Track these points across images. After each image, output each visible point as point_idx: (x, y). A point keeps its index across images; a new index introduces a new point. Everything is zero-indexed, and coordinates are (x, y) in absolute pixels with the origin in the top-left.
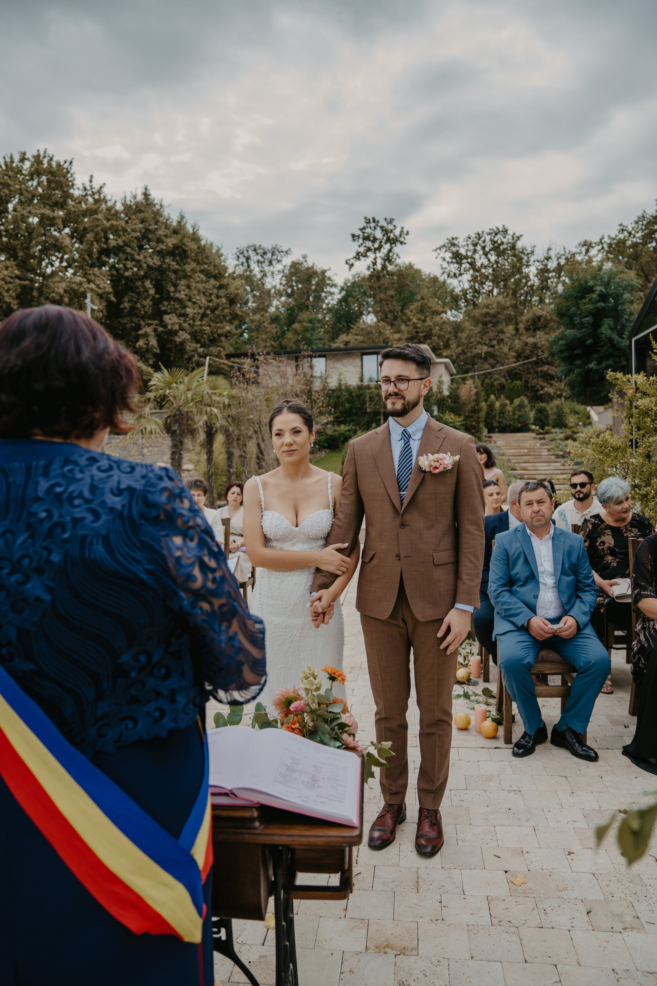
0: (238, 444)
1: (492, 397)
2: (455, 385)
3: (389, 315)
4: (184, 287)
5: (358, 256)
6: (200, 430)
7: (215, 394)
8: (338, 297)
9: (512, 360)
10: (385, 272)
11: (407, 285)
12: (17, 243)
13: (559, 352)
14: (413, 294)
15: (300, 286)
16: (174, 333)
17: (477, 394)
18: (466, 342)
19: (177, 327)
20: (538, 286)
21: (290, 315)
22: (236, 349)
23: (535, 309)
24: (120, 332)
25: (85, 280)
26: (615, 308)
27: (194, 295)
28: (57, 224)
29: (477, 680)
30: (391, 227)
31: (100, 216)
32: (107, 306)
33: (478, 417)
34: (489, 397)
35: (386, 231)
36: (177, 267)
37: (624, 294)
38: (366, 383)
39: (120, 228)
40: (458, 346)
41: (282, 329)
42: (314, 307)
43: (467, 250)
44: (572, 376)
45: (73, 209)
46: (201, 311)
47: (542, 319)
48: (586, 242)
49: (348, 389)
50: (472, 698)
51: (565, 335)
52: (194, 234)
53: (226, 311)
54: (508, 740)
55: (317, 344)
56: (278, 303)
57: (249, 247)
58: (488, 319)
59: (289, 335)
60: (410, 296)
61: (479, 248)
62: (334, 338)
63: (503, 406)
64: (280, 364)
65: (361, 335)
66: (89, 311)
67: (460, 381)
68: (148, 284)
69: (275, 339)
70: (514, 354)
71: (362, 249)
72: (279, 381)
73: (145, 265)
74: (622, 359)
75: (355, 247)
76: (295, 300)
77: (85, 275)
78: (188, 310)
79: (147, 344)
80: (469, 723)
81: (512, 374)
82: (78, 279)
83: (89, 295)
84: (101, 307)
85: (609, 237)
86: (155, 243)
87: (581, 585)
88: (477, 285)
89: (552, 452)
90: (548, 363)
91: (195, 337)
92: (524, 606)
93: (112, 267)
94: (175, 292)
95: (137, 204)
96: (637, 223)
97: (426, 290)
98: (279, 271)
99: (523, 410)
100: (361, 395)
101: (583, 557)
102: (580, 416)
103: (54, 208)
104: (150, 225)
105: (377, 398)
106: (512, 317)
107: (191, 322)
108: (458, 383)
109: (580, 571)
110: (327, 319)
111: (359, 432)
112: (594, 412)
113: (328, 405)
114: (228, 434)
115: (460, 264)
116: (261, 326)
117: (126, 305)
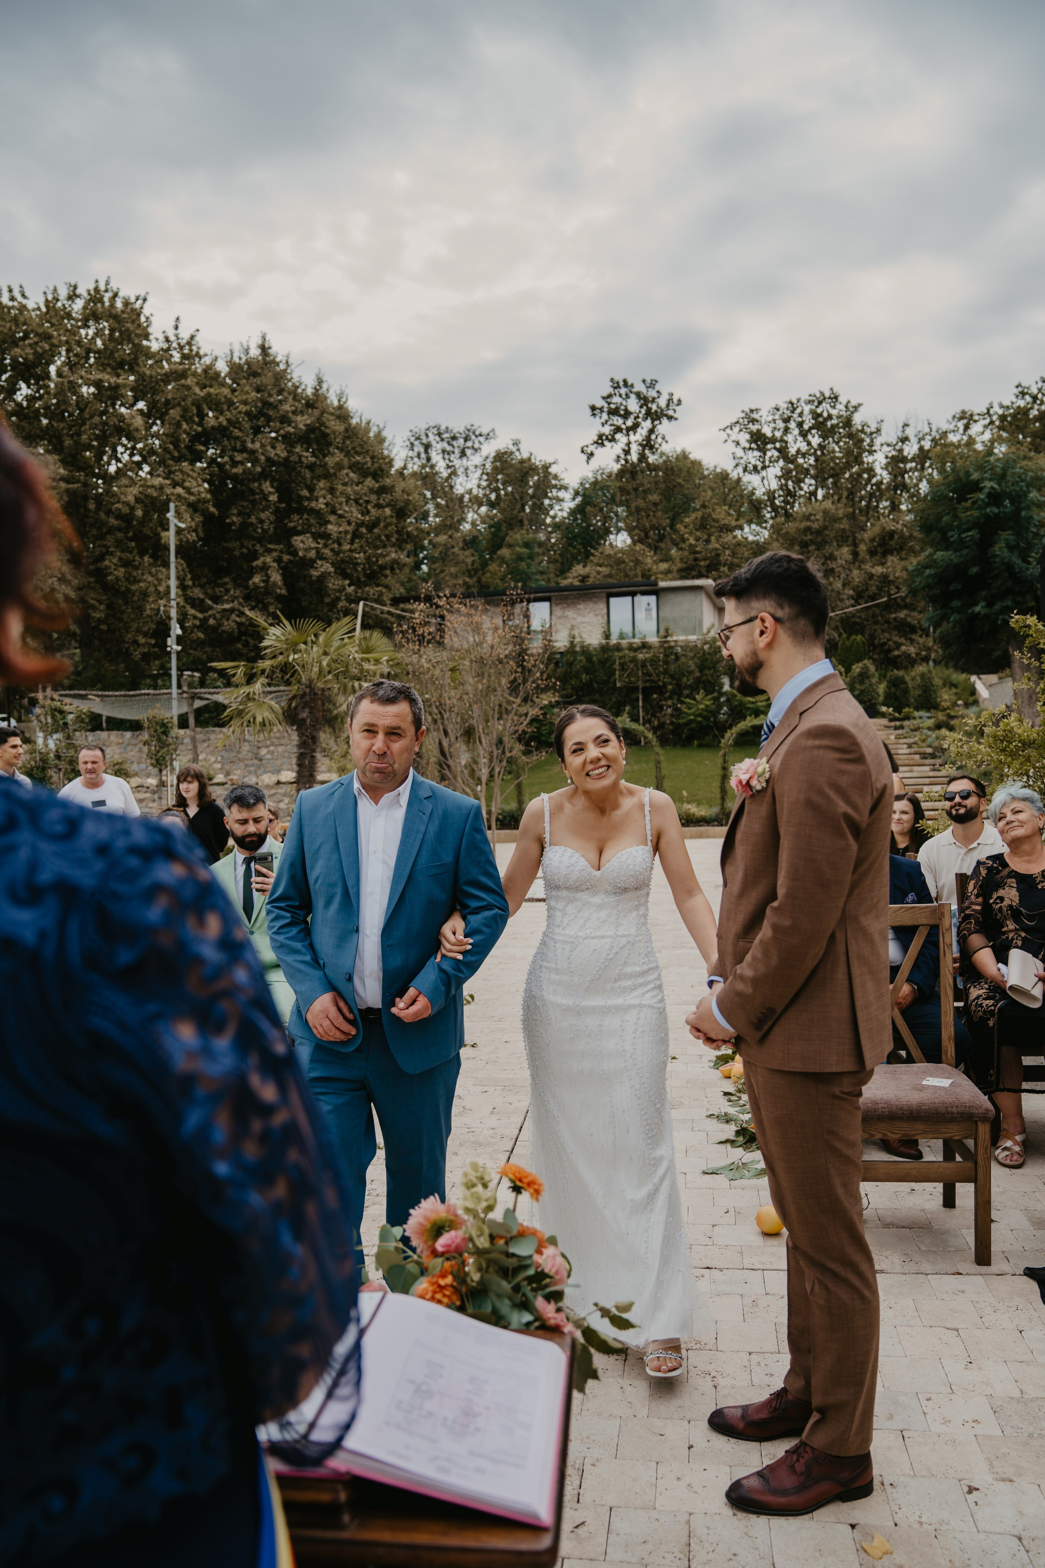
3: (651, 534)
4: (323, 492)
5: (601, 440)
7: (368, 661)
8: (569, 505)
9: (847, 603)
10: (644, 465)
11: (679, 484)
12: (62, 425)
13: (924, 588)
14: (689, 499)
15: (510, 489)
16: (310, 563)
19: (312, 554)
20: (889, 484)
21: (494, 535)
22: (408, 590)
23: (883, 520)
24: (225, 564)
25: (168, 482)
26: (1016, 515)
27: (341, 504)
28: (124, 396)
30: (652, 393)
31: (190, 381)
32: (204, 524)
35: (644, 400)
36: (313, 460)
37: (1029, 492)
38: (614, 640)
39: (223, 399)
41: (482, 557)
42: (531, 522)
43: (775, 429)
44: (945, 626)
45: (149, 372)
46: (351, 529)
47: (896, 537)
48: (963, 412)
49: (586, 651)
51: (935, 561)
52: (340, 407)
53: (392, 528)
55: (537, 580)
56: (476, 516)
57: (428, 429)
58: (809, 537)
59: (493, 567)
60: (684, 503)
61: (792, 425)
62: (563, 571)
64: (473, 611)
65: (606, 566)
66: (172, 530)
68: (267, 487)
69: (470, 573)
70: (851, 592)
71: (607, 430)
72: (471, 639)
73: (263, 458)
74: (1028, 598)
75: (596, 426)
76: (502, 511)
77: (169, 475)
78: (330, 527)
79: (266, 581)
81: (849, 625)
82: (158, 481)
83: (172, 506)
84: (194, 524)
85: (1002, 406)
86: (278, 424)
88: (791, 484)
89: (915, 749)
90: (906, 607)
91: (343, 568)
93: (212, 461)
94: (309, 499)
95: (250, 363)
97: (710, 493)
98: (476, 467)
99: (866, 681)
100: (607, 660)
102: (958, 691)
103: (120, 371)
104: (270, 395)
105: (632, 666)
106: (848, 533)
107: (336, 546)
110: (553, 540)
112: (982, 685)
113: (551, 677)
115: (764, 451)
116: (449, 553)
117: (235, 519)
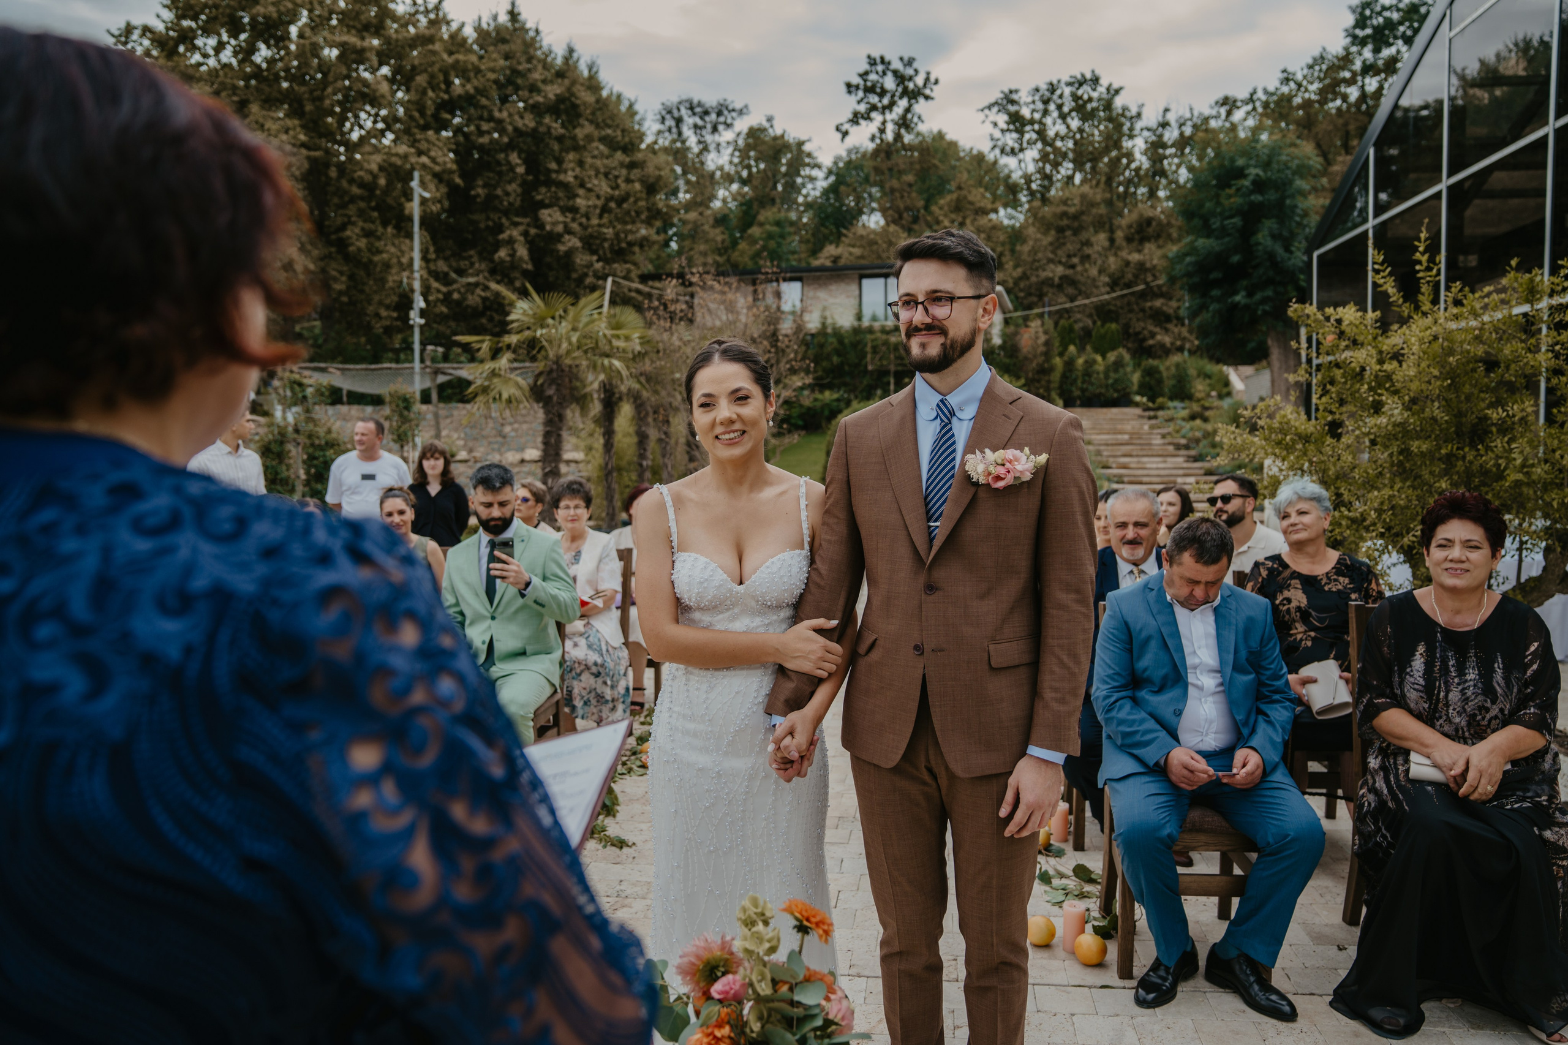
0: (655, 420)
1: (1072, 348)
2: (1012, 329)
3: (905, 215)
4: (572, 165)
5: (856, 118)
6: (595, 396)
7: (618, 337)
8: (822, 184)
9: (1102, 290)
10: (899, 145)
11: (935, 166)
12: (303, 89)
13: (1185, 276)
14: (943, 181)
15: (762, 166)
16: (557, 238)
17: (1047, 343)
18: (1030, 259)
19: (560, 228)
20: (1147, 170)
21: (746, 213)
22: (657, 267)
23: (1140, 206)
24: (470, 237)
25: (412, 150)
26: (1280, 204)
27: (589, 177)
28: (368, 60)
29: (1062, 846)
30: (910, 71)
31: (437, 47)
32: (449, 195)
33: (1049, 382)
34: (1066, 348)
35: (900, 78)
36: (562, 131)
37: (1294, 180)
38: (866, 323)
39: (470, 67)
40: (1016, 266)
41: (732, 235)
42: (784, 200)
43: (1033, 111)
44: (1205, 316)
45: (394, 36)
46: (599, 203)
47: (1154, 223)
48: (1226, 98)
49: (837, 333)
50: (1056, 882)
51: (1196, 248)
52: (591, 77)
53: (642, 203)
54: (1126, 972)
55: (787, 259)
56: (727, 193)
57: (681, 103)
58: (1065, 222)
59: (743, 245)
60: (940, 185)
61: (1052, 107)
62: (815, 252)
63: (1090, 363)
64: (726, 289)
65: (859, 247)
66: (416, 201)
67: (1020, 321)
68: (514, 158)
69: (720, 251)
70: (1107, 279)
71: (862, 108)
72: (724, 318)
73: (510, 128)
75: (851, 104)
76: (753, 189)
77: (413, 143)
78: (578, 200)
79: (512, 255)
80: (1052, 935)
81: (1104, 313)
82: (403, 149)
83: (416, 174)
84: (438, 195)
85: (1266, 91)
86: (527, 93)
87: (1264, 690)
88: (1048, 168)
89: (1169, 439)
90: (1162, 295)
91: (591, 243)
92: (1158, 727)
93: (458, 130)
94: (557, 172)
95: (498, 29)
96: (1311, 67)
97: (966, 175)
98: (728, 143)
99: (1121, 370)
100: (859, 342)
101: (1270, 640)
102: (1213, 381)
103: (365, 34)
104: (519, 63)
105: (884, 348)
106: (1105, 219)
107: (584, 220)
108: (1017, 326)
109: (1264, 663)
110: (805, 220)
111: (855, 404)
112: (1237, 378)
113: (803, 359)
114: (639, 405)
115: (1021, 132)
116: (699, 230)
117: (480, 191)
